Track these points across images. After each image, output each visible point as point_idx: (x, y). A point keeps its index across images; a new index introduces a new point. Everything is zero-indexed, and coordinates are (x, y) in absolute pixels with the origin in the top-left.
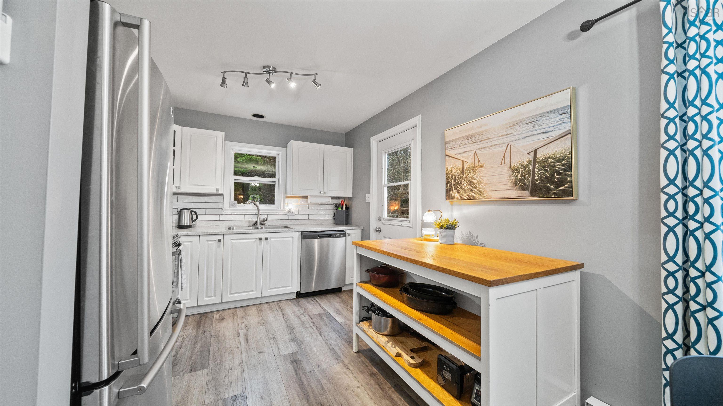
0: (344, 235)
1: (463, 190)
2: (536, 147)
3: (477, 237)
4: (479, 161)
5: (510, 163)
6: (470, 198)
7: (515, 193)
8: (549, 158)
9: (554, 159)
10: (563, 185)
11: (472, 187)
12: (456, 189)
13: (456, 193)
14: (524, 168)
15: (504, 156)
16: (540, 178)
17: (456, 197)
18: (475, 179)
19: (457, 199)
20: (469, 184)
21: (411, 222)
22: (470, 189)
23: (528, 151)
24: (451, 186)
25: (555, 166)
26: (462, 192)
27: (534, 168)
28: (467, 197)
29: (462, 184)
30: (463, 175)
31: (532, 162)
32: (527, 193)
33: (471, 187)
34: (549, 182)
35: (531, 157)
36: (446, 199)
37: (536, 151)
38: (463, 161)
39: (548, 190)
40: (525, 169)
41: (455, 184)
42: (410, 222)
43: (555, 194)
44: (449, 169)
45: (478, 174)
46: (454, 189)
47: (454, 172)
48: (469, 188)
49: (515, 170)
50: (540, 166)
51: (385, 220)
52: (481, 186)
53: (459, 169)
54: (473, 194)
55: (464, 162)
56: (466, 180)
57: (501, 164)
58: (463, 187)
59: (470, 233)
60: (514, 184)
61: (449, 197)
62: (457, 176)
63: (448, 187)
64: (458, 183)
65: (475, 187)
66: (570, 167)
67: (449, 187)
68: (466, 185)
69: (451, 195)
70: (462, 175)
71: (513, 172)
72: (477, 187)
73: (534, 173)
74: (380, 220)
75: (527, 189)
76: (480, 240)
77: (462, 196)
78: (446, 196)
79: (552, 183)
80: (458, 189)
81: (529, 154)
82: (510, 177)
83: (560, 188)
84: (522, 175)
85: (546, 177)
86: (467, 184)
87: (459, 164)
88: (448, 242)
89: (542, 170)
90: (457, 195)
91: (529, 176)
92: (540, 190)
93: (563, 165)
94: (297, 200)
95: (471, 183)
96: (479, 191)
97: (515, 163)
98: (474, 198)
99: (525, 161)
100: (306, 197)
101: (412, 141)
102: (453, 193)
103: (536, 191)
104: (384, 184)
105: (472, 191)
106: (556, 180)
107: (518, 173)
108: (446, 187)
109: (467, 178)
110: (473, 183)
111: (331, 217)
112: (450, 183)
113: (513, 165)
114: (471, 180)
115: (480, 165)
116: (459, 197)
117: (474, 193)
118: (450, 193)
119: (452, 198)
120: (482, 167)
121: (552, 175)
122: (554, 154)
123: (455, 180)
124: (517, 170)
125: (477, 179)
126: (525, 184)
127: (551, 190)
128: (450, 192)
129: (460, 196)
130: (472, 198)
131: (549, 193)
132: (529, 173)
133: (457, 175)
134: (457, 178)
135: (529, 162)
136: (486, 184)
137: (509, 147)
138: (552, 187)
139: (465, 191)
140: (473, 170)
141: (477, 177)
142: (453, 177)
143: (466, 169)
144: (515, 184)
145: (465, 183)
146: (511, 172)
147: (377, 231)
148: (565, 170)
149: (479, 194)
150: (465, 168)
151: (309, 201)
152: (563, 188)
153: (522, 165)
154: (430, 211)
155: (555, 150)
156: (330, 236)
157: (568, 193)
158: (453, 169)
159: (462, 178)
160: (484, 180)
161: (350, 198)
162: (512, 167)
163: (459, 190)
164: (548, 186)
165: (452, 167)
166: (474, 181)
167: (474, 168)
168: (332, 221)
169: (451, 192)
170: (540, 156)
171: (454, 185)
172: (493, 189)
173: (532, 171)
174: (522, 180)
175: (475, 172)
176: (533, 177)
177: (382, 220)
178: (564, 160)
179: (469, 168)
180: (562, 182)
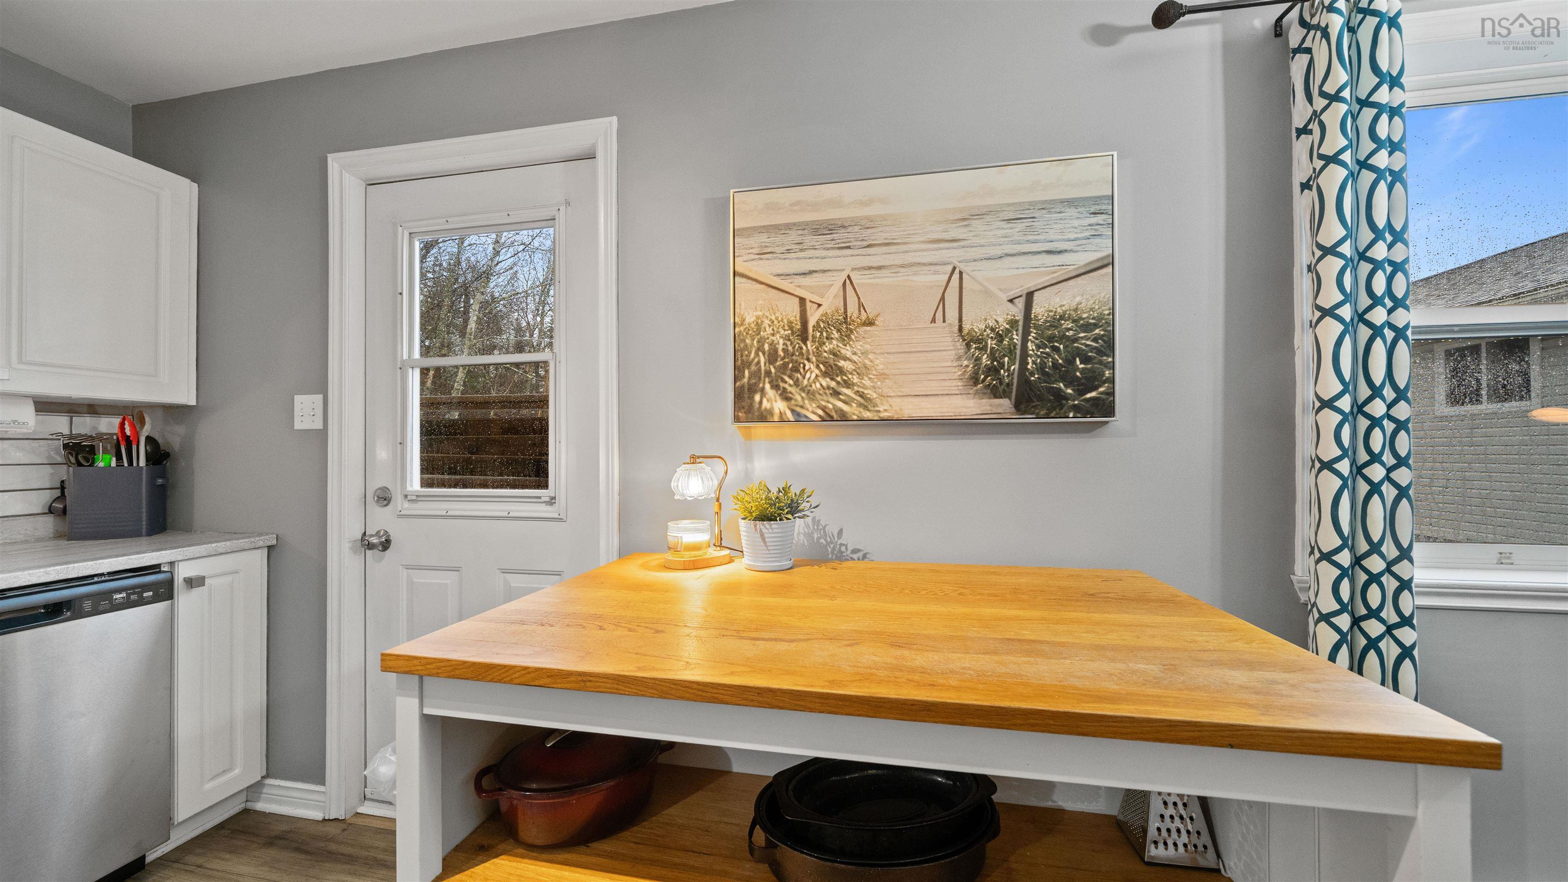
0: (161, 594)
1: (803, 390)
2: (1030, 285)
3: (840, 532)
4: (861, 306)
5: (960, 320)
6: (828, 418)
7: (973, 405)
8: (1062, 317)
9: (1074, 321)
10: (1095, 388)
11: (838, 383)
12: (775, 387)
13: (778, 398)
14: (1000, 338)
15: (943, 299)
16: (1041, 368)
17: (777, 411)
18: (846, 359)
19: (782, 420)
20: (825, 374)
21: (567, 501)
22: (829, 388)
23: (1012, 294)
24: (756, 374)
25: (1076, 340)
26: (799, 398)
27: (1024, 341)
28: (820, 412)
29: (798, 371)
30: (805, 344)
31: (1021, 323)
32: (1005, 405)
33: (833, 384)
34: (1063, 379)
35: (1017, 311)
37: (1030, 296)
38: (802, 301)
39: (1060, 397)
40: (1001, 341)
41: (773, 370)
42: (552, 501)
43: (1076, 409)
44: (750, 319)
45: (858, 346)
46: (767, 386)
47: (769, 331)
48: (824, 384)
49: (972, 341)
50: (1039, 336)
51: (413, 498)
52: (866, 382)
53: (790, 322)
54: (840, 404)
55: (808, 304)
56: (814, 359)
57: (934, 320)
58: (805, 382)
60: (971, 378)
61: (747, 412)
62: (780, 347)
63: (746, 380)
64: (783, 368)
65: (848, 384)
66: (1109, 345)
67: (750, 378)
68: (813, 376)
69: (757, 406)
70: (797, 342)
71: (968, 346)
72: (853, 384)
73: (1025, 354)
74: (382, 500)
75: (1005, 394)
76: (851, 540)
77: (798, 409)
78: (737, 409)
79: (1070, 381)
80: (784, 389)
81: (1011, 301)
82: (959, 358)
83: (1089, 396)
84: (992, 357)
85: (1055, 366)
86: (817, 372)
87: (790, 309)
89: (1045, 346)
90: (779, 406)
91: (1012, 362)
92: (1040, 398)
93: (1095, 340)
95: (831, 370)
96: (862, 395)
97: (974, 323)
98: (844, 417)
99: (1000, 320)
101: (562, 208)
102: (765, 401)
103: (1030, 400)
104: (405, 357)
105: (836, 394)
106: (1078, 374)
107: (983, 349)
108: (738, 378)
109: (818, 354)
110: (841, 371)
111: (29, 503)
112: (753, 368)
113: (967, 327)
114: (832, 362)
115: (864, 316)
116: (789, 415)
117: (844, 402)
118: (753, 400)
119: (764, 417)
120: (870, 323)
121: (1070, 362)
122: (1076, 310)
123: (772, 357)
124: (978, 341)
125: (855, 358)
126: (1002, 380)
127: (1066, 398)
128: (752, 398)
129: (793, 411)
130: (835, 417)
131: (1061, 406)
132: (1011, 351)
133: (781, 341)
134: (781, 353)
135: (1013, 323)
136: (883, 376)
137: (956, 276)
138: (1069, 391)
139: (811, 394)
140: (839, 331)
141: (855, 354)
142: (766, 347)
143: (817, 327)
144: (975, 380)
145: (812, 371)
146: (961, 346)
147: (370, 546)
148: (1099, 352)
149: (860, 405)
150: (812, 323)
152: (1093, 394)
153: (993, 330)
154: (694, 459)
155: (1078, 299)
157: (1105, 407)
158: (767, 322)
159: (801, 354)
160: (880, 363)
161: (176, 410)
162: (965, 331)
163: (789, 389)
164: (1060, 389)
165: (760, 313)
166: (842, 363)
167: (845, 326)
168: (43, 526)
169: (757, 398)
170: (1040, 310)
171: (768, 373)
172: (906, 391)
173: (1019, 347)
174: (993, 371)
175: (846, 337)
176: (1023, 363)
177: (398, 503)
178: (1096, 326)
179: (826, 323)
180: (1091, 381)
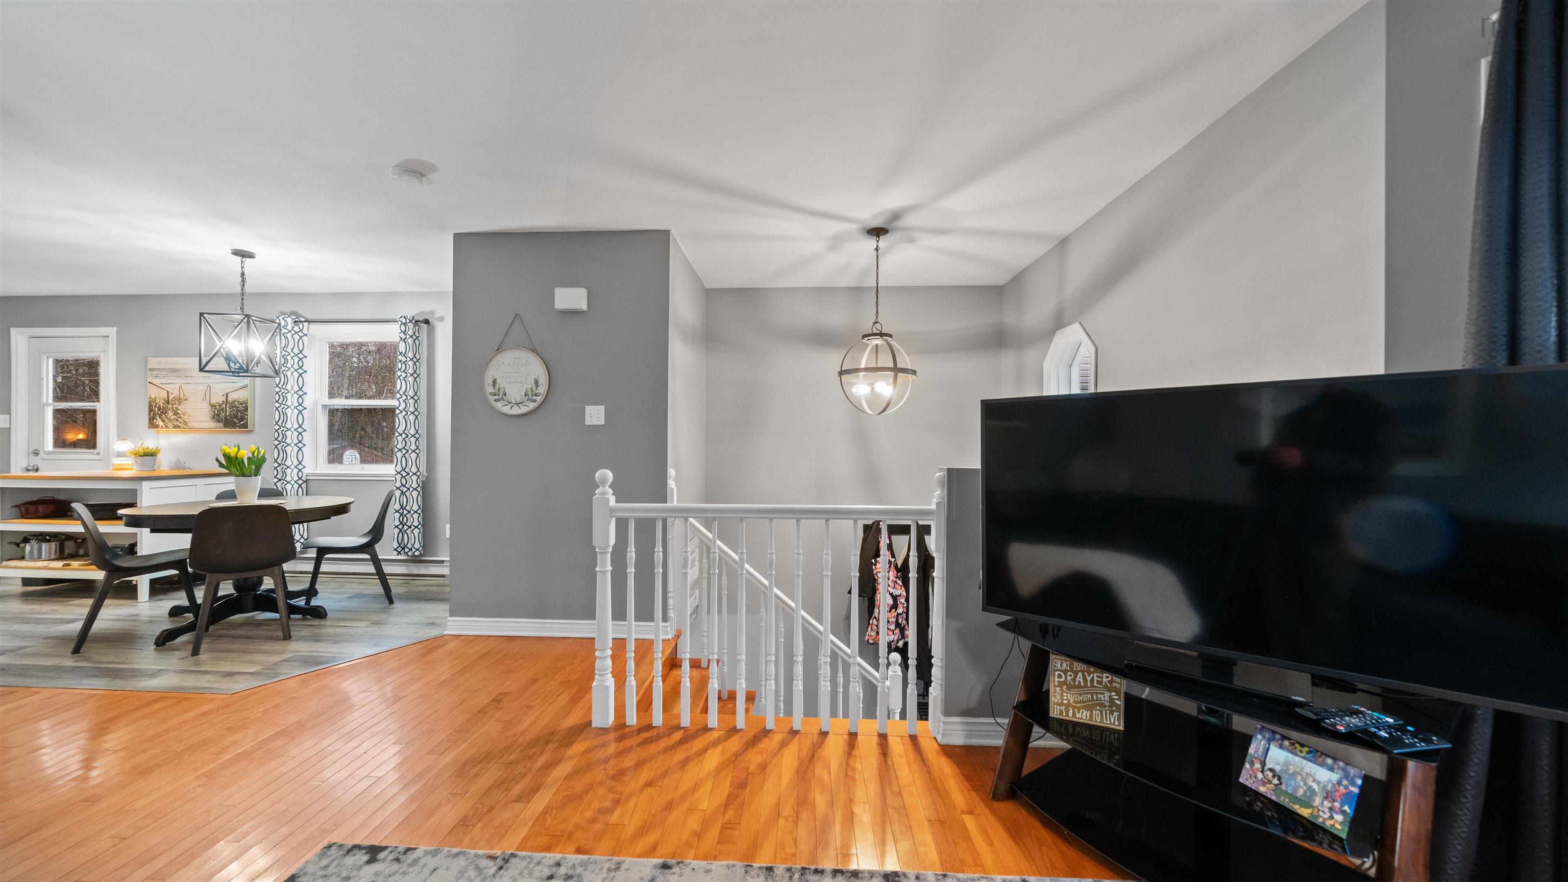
1: (167, 419)
2: (227, 391)
3: (185, 462)
4: (184, 394)
5: (210, 400)
6: (175, 427)
7: (212, 424)
8: (235, 401)
9: (237, 402)
11: (177, 417)
12: (160, 418)
13: (161, 421)
14: (220, 406)
15: (206, 394)
16: (230, 415)
19: (162, 427)
20: (174, 414)
21: (102, 453)
22: (175, 418)
23: (223, 394)
24: (154, 414)
25: (238, 407)
26: (166, 421)
27: (226, 407)
28: (172, 426)
29: (167, 413)
30: (169, 405)
31: (225, 402)
32: (220, 424)
34: (234, 418)
35: (224, 398)
36: (149, 428)
37: (227, 394)
38: (168, 392)
39: (235, 423)
41: (159, 412)
42: (98, 454)
43: (238, 426)
44: (153, 397)
45: (183, 406)
46: (158, 417)
47: (158, 400)
48: (173, 417)
49: (213, 406)
50: (230, 406)
52: (185, 417)
53: (164, 398)
54: (178, 423)
57: (203, 400)
58: (169, 416)
59: (178, 459)
61: (152, 424)
62: (161, 406)
63: (152, 415)
64: (162, 412)
65: (180, 418)
66: (246, 409)
69: (155, 423)
70: (167, 405)
71: (212, 408)
72: (182, 417)
73: (226, 411)
74: (36, 453)
75: (220, 422)
78: (149, 424)
79: (237, 418)
80: (162, 418)
82: (209, 411)
84: (218, 411)
85: (234, 414)
86: (171, 413)
87: (164, 395)
88: (146, 469)
89: (231, 408)
90: (161, 424)
91: (222, 412)
92: (230, 423)
93: (243, 407)
95: (176, 414)
96: (184, 421)
97: (213, 402)
98: (179, 427)
99: (220, 401)
101: (101, 354)
102: (157, 422)
103: (227, 423)
104: (45, 406)
105: (177, 420)
106: (239, 417)
107: (216, 409)
108: (150, 414)
109: (172, 409)
110: (179, 414)
112: (154, 411)
113: (212, 402)
114: (175, 411)
115: (185, 398)
117: (180, 423)
119: (157, 427)
120: (186, 400)
121: (237, 413)
122: (238, 399)
123: (159, 408)
124: (215, 406)
126: (220, 417)
127: (236, 423)
128: (153, 421)
129: (165, 425)
130: (177, 427)
131: (235, 425)
132: (223, 410)
133: (162, 404)
135: (223, 402)
136: (190, 416)
137: (209, 387)
138: (237, 421)
139: (170, 420)
140: (178, 402)
141: (182, 409)
142: (157, 405)
143: (172, 400)
144: (213, 418)
146: (210, 407)
147: (29, 470)
148: (244, 411)
149: (183, 424)
150: (170, 399)
152: (242, 422)
153: (218, 403)
154: (124, 439)
155: (238, 397)
157: (245, 426)
158: (158, 397)
159: (167, 408)
160: (189, 411)
163: (164, 418)
164: (234, 421)
165: (156, 395)
166: (179, 411)
167: (180, 400)
169: (155, 421)
170: (230, 399)
171: (158, 414)
172: (195, 420)
173: (224, 408)
174: (218, 415)
175: (180, 404)
176: (226, 413)
177: (45, 454)
178: (243, 404)
179: (174, 398)
180: (242, 419)
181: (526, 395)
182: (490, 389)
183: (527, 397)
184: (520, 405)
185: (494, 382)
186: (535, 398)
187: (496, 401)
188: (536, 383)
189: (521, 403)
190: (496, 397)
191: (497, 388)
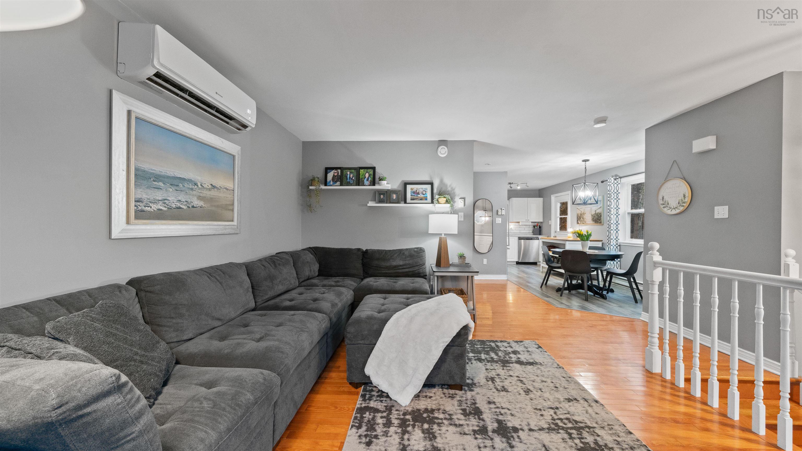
0: (538, 239)
4: (585, 212)
7: (592, 222)
19: (580, 224)
24: (578, 219)
25: (599, 215)
35: (593, 213)
51: (558, 232)
53: (580, 214)
61: (578, 223)
64: (580, 218)
74: (556, 232)
80: (580, 220)
90: (580, 222)
94: (515, 223)
95: (583, 219)
98: (584, 223)
100: (519, 222)
101: (568, 199)
104: (557, 217)
111: (531, 231)
120: (585, 215)
126: (594, 220)
127: (598, 222)
128: (578, 221)
132: (595, 217)
136: (586, 219)
139: (582, 221)
143: (582, 215)
146: (591, 216)
151: (520, 224)
156: (531, 239)
157: (601, 223)
161: (541, 222)
165: (578, 213)
168: (532, 234)
172: (588, 221)
177: (557, 233)
179: (583, 213)
180: (600, 220)
181: (679, 203)
182: (661, 202)
183: (679, 204)
184: (676, 209)
185: (663, 198)
186: (683, 204)
187: (664, 207)
188: (684, 196)
189: (676, 208)
190: (664, 206)
191: (664, 201)
